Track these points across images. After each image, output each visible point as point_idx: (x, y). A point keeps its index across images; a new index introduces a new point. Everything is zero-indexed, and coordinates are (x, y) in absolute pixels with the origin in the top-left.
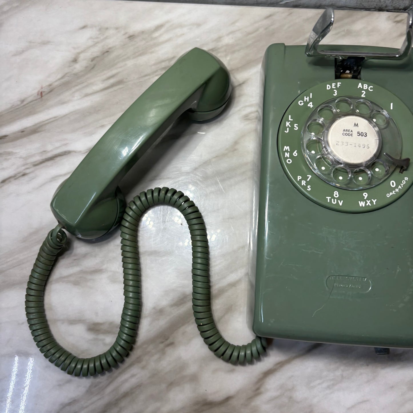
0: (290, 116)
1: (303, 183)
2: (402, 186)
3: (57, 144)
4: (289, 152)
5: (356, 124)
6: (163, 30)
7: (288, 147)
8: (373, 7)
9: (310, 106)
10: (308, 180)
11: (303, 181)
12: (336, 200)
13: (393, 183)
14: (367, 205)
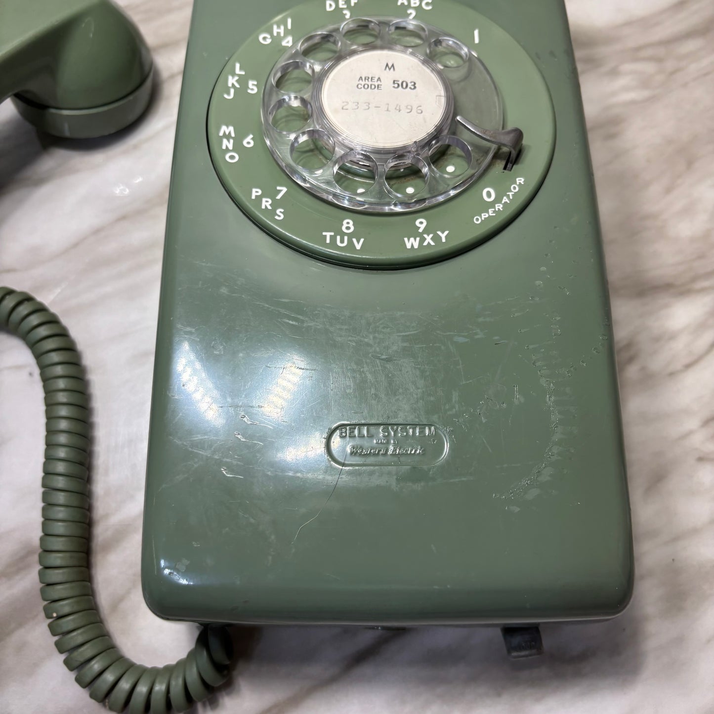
0: (238, 66)
1: (266, 203)
2: (511, 198)
4: (232, 138)
5: (390, 65)
7: (231, 129)
9: (287, 44)
10: (278, 197)
12: (346, 238)
13: (488, 193)
14: (425, 244)
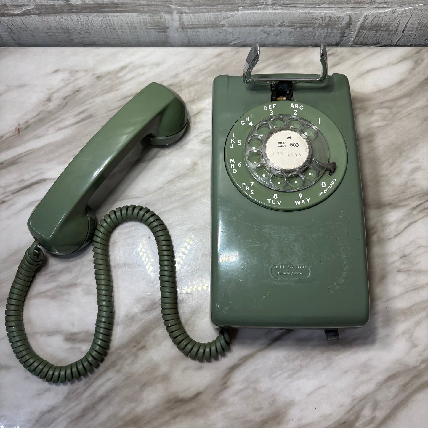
0: (234, 134)
1: (247, 188)
2: (331, 186)
3: (34, 174)
4: (234, 163)
5: (289, 137)
6: (127, 70)
7: (233, 160)
8: (310, 44)
9: (250, 125)
10: (251, 186)
11: (247, 187)
12: (275, 201)
13: (323, 184)
14: (302, 203)
